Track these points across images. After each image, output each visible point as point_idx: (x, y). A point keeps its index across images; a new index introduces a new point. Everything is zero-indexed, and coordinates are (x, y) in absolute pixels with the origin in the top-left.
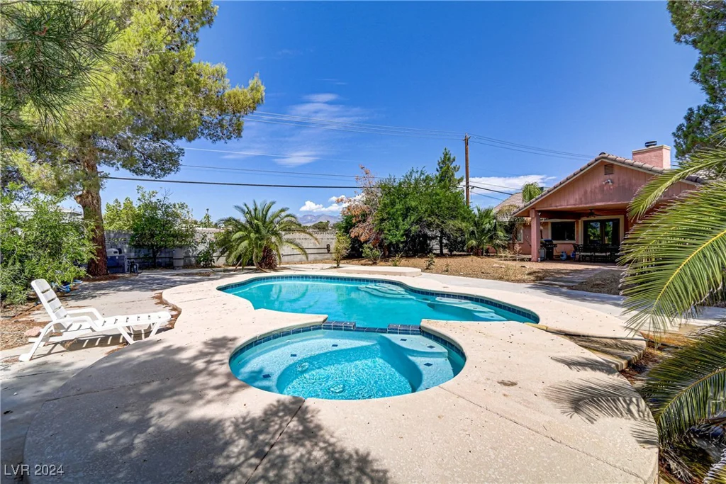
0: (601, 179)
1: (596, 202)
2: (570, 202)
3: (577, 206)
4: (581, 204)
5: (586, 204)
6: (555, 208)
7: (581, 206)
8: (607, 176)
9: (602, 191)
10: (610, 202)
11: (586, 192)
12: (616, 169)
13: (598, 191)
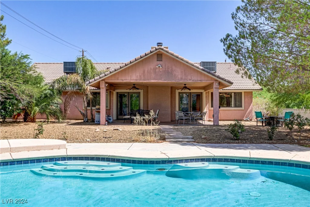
0: (154, 64)
1: (151, 80)
2: (133, 78)
3: (138, 81)
4: (141, 80)
5: (144, 80)
6: (121, 81)
7: (141, 81)
8: (159, 62)
9: (155, 72)
10: (160, 81)
11: (144, 72)
12: (164, 58)
13: (152, 71)
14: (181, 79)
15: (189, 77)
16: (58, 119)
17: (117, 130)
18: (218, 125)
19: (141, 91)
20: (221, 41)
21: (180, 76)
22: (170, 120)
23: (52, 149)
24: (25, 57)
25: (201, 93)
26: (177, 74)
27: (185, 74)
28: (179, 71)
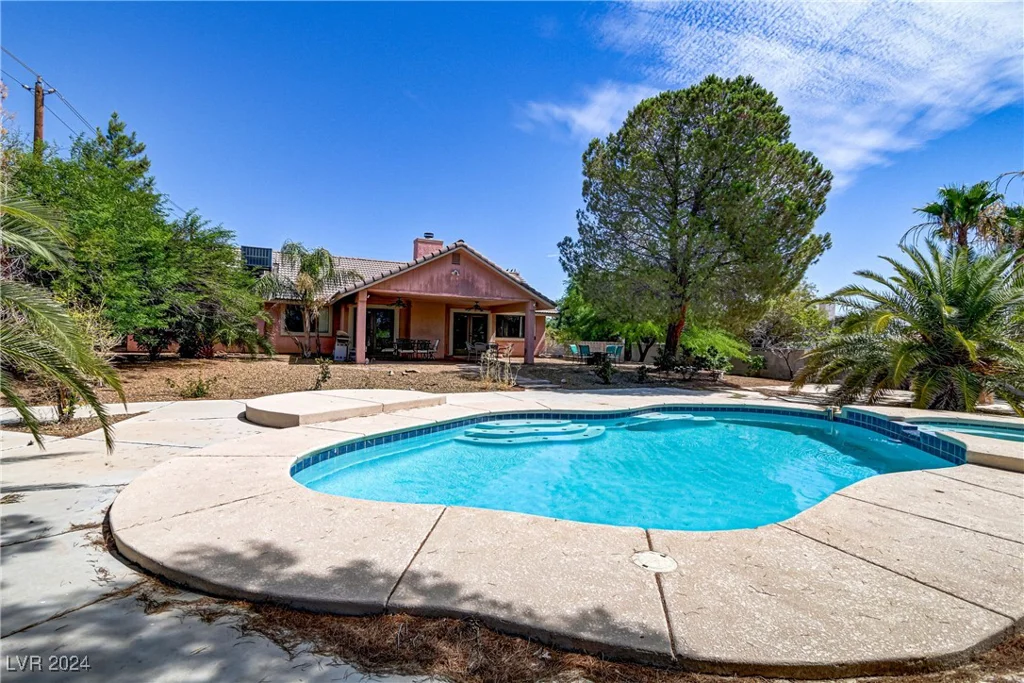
0: (449, 269)
1: (442, 293)
2: (414, 288)
3: (422, 294)
4: (427, 292)
5: (432, 292)
6: (395, 292)
7: (426, 294)
8: (454, 266)
9: (448, 281)
10: (456, 295)
11: (432, 279)
12: (462, 261)
13: (444, 280)
14: (486, 293)
15: (497, 292)
17: (414, 372)
18: (533, 364)
20: (559, 245)
21: (484, 290)
22: (443, 356)
23: (432, 406)
24: (222, 234)
25: (486, 316)
26: (480, 286)
27: (492, 288)
28: (484, 282)
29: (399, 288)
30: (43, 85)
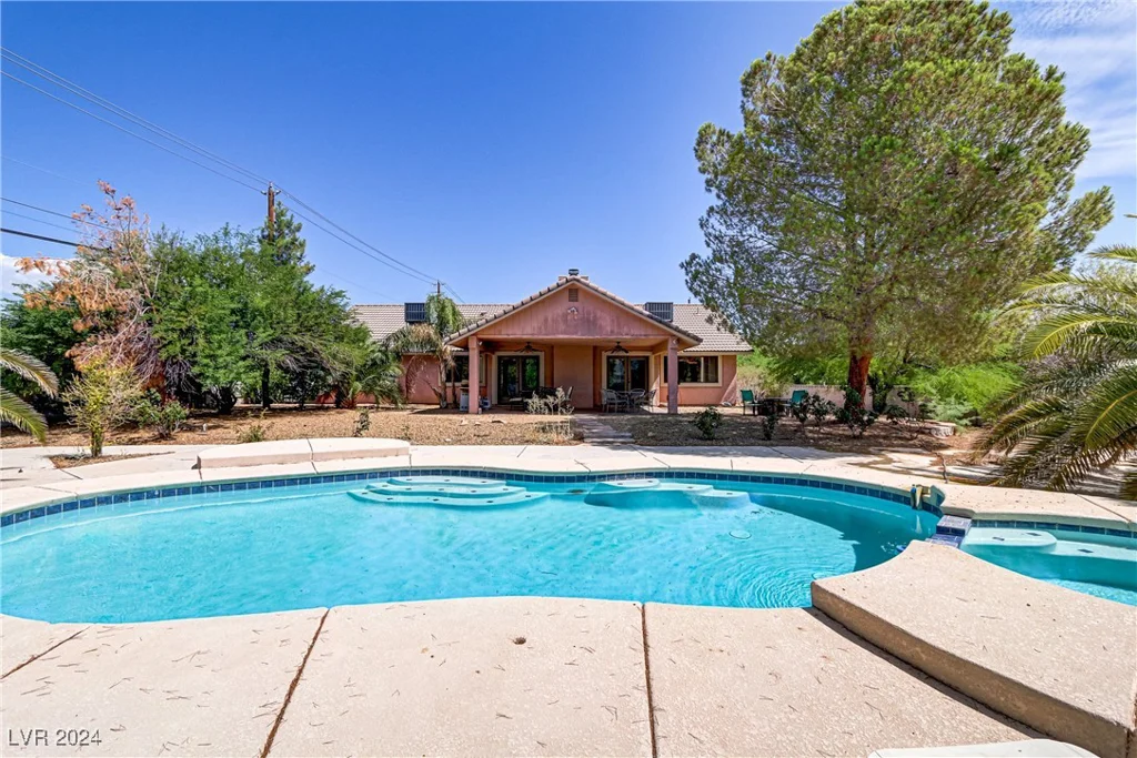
0: (564, 307)
1: (559, 334)
3: (535, 337)
4: (541, 335)
5: (546, 335)
6: (506, 337)
7: (540, 337)
8: (572, 303)
9: (566, 321)
10: (575, 336)
11: (546, 320)
12: (580, 297)
13: (559, 319)
14: (612, 332)
15: (626, 329)
16: (396, 403)
17: (499, 422)
18: (676, 414)
19: (542, 355)
21: (609, 329)
22: (592, 405)
24: (339, 294)
25: (647, 358)
26: (603, 324)
27: (619, 325)
28: (608, 318)
29: (510, 332)
30: (273, 189)
